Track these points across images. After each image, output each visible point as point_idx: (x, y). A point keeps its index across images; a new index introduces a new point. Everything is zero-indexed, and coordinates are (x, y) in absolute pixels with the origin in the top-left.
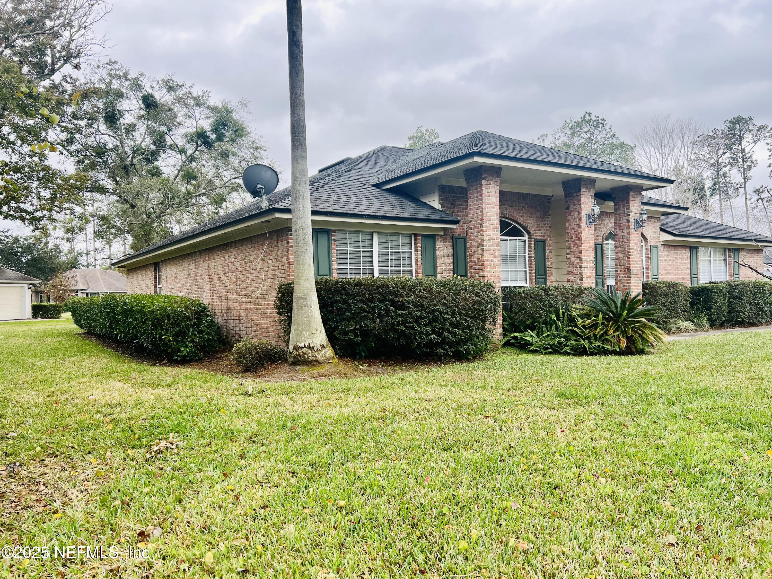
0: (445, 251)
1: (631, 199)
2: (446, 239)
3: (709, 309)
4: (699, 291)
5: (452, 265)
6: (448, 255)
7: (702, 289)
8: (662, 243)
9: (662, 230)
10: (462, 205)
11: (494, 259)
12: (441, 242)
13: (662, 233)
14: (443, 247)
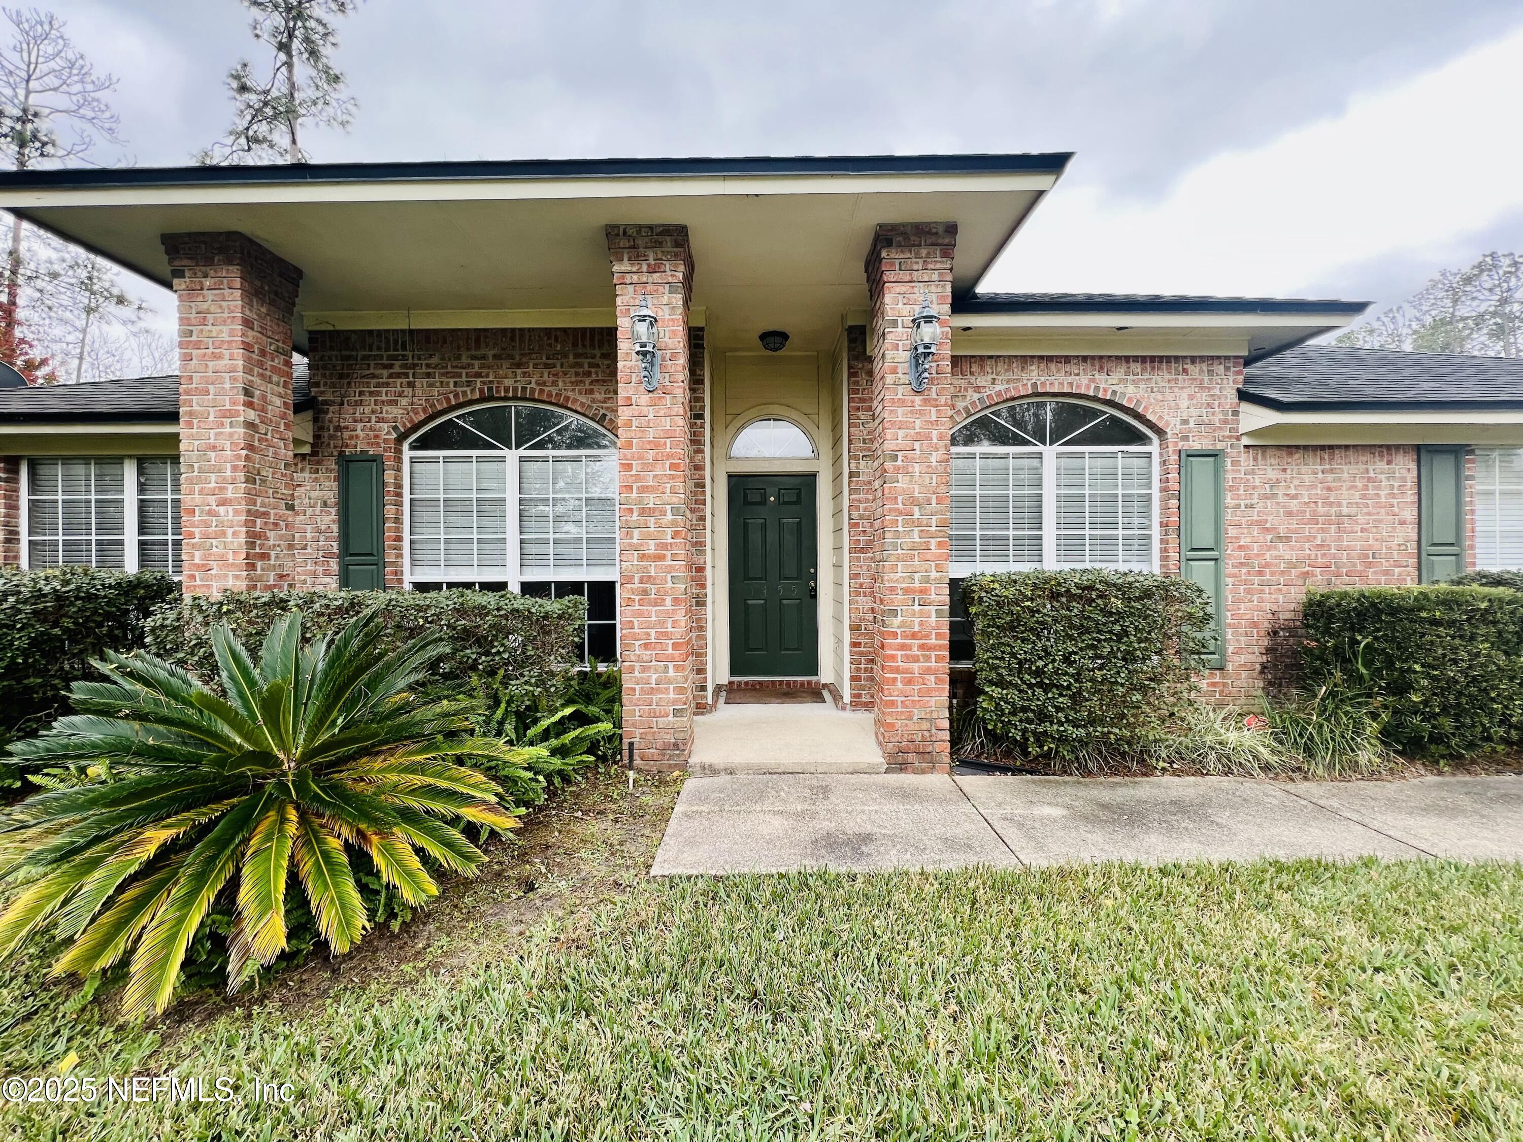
0: (315, 494)
1: (888, 276)
2: (319, 463)
3: (1400, 688)
4: (1361, 614)
5: (335, 528)
6: (325, 504)
7: (1373, 605)
8: (1246, 441)
9: (1244, 396)
10: (374, 376)
11: (222, 509)
12: (302, 470)
13: (1246, 407)
14: (308, 485)
